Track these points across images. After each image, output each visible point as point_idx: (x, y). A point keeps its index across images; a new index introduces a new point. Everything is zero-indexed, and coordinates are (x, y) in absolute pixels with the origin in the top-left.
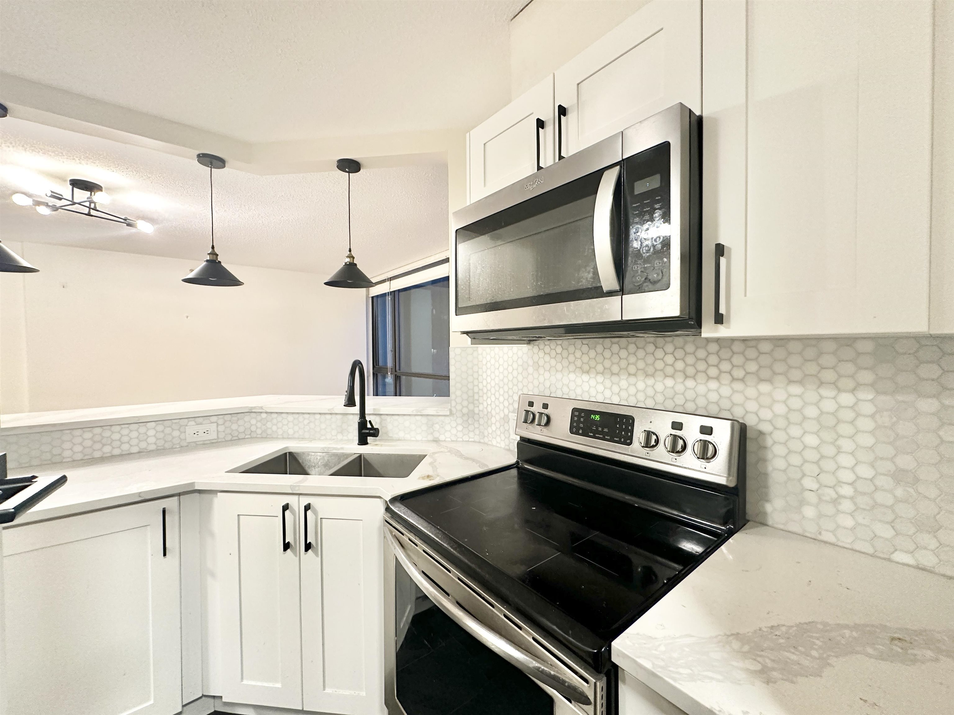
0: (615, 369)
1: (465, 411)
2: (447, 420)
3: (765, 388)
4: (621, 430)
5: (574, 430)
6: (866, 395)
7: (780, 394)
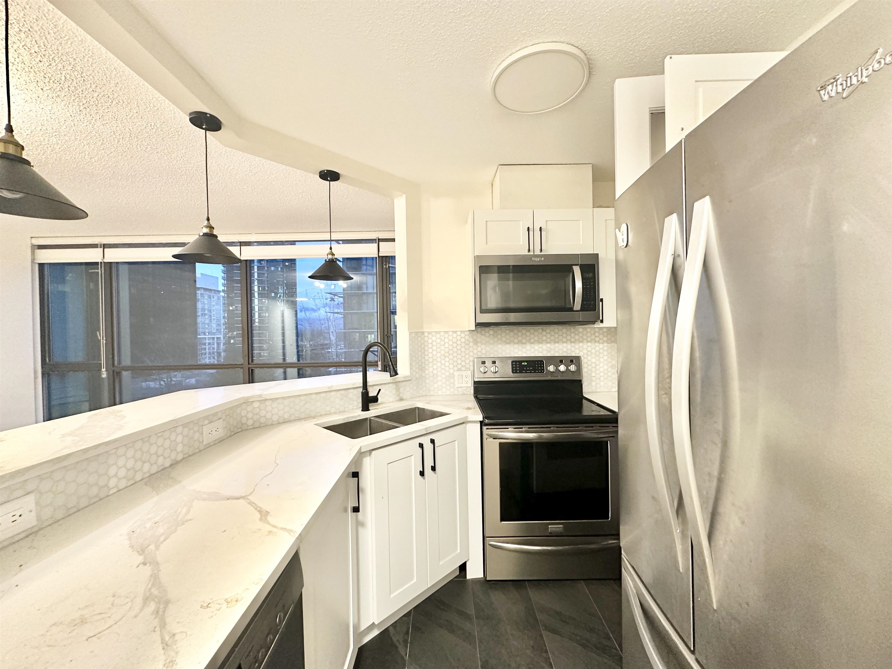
0: (524, 341)
2: (408, 383)
3: (581, 344)
4: (538, 367)
5: (514, 371)
6: (605, 344)
7: (585, 346)
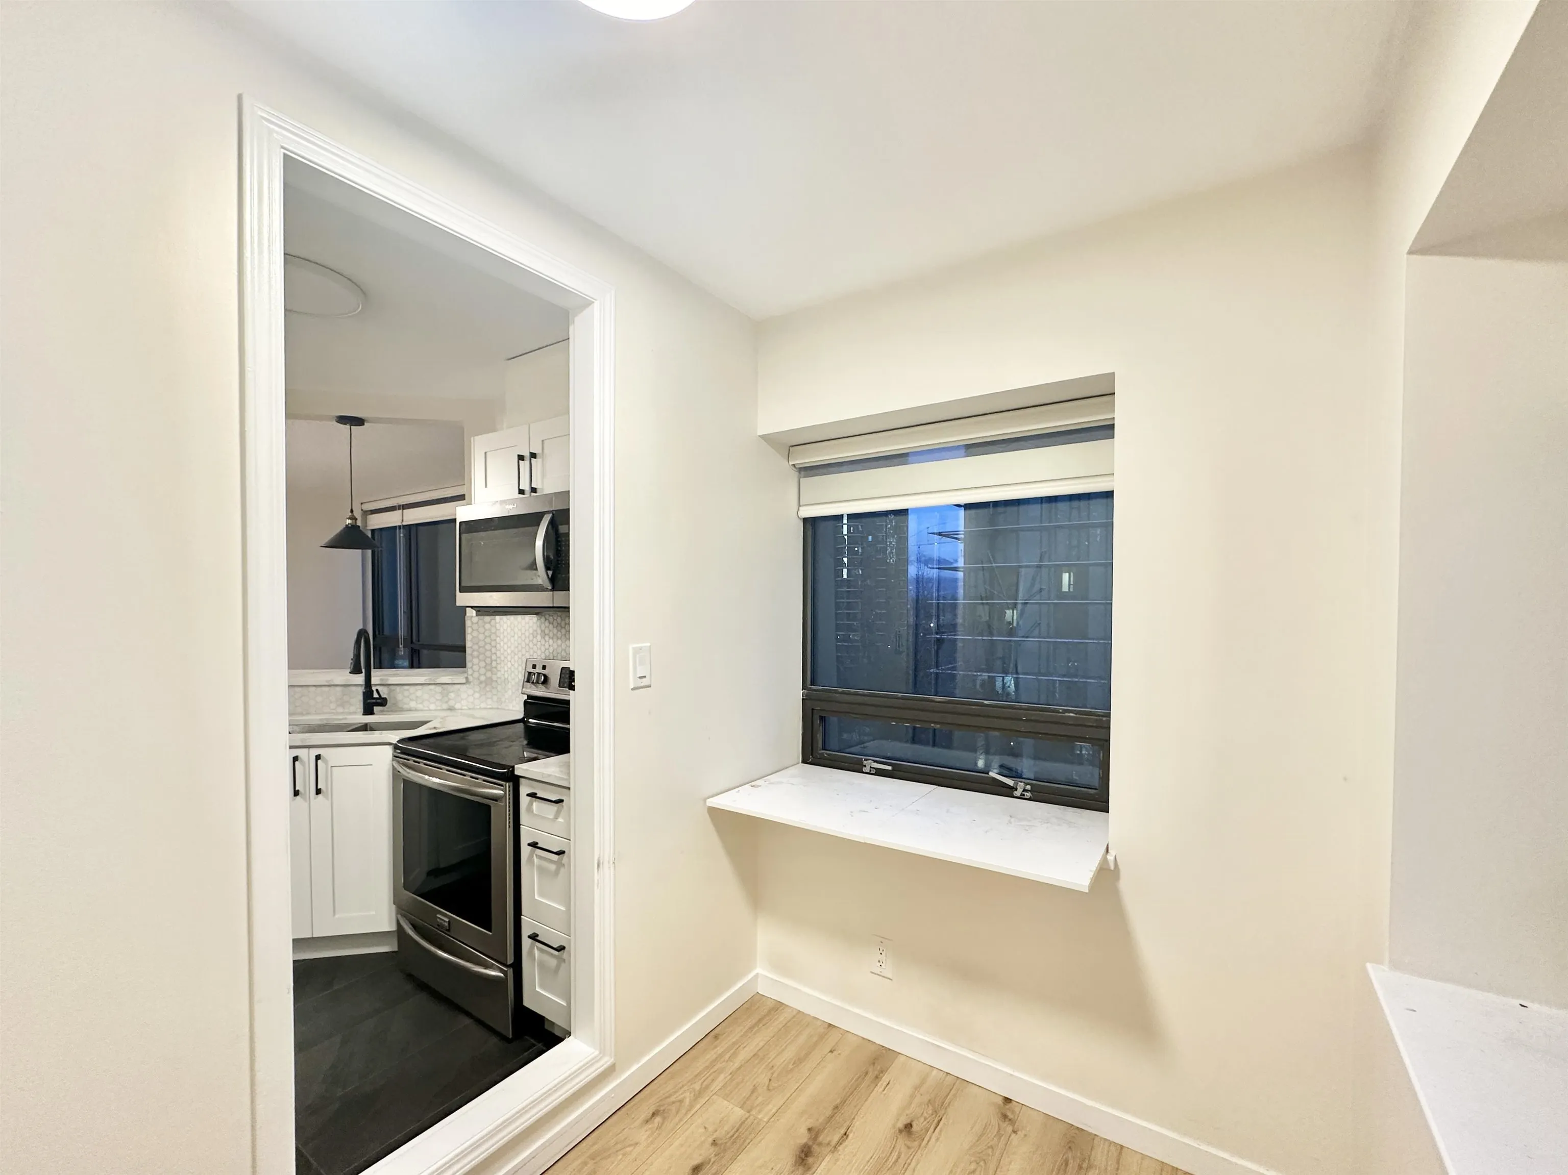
1: (483, 678)
2: (464, 687)
